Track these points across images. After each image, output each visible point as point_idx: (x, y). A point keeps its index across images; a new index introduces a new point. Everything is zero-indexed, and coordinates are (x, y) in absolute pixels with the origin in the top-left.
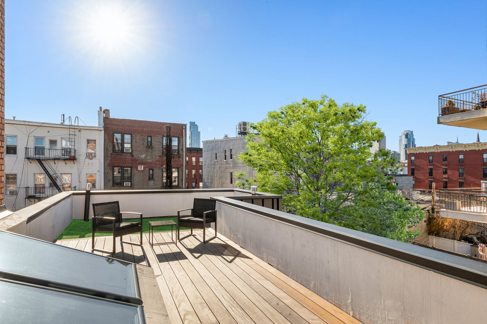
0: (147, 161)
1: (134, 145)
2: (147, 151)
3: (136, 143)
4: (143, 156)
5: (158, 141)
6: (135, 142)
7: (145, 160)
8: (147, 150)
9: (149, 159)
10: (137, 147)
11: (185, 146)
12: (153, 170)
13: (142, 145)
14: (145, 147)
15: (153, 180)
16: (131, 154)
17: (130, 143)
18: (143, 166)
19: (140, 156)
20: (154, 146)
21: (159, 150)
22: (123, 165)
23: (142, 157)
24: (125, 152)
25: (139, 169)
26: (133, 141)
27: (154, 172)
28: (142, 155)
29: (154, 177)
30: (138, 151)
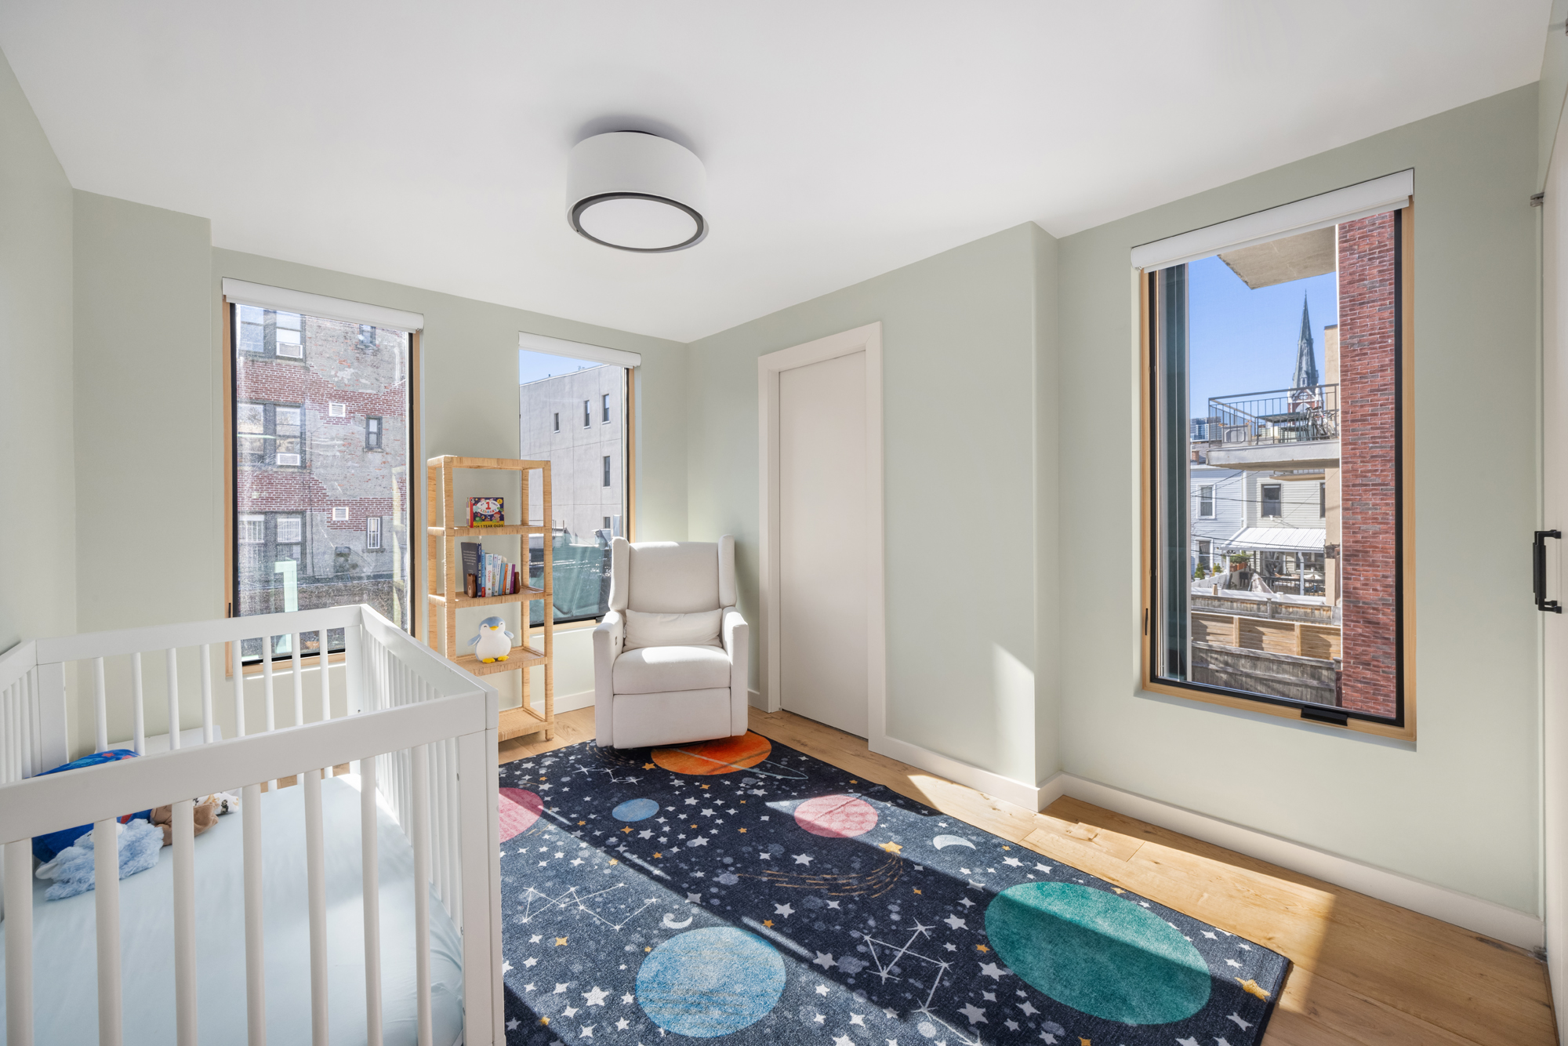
0: (360, 391)
2: (358, 359)
4: (346, 374)
7: (351, 389)
9: (365, 386)
12: (379, 420)
15: (380, 450)
16: (302, 364)
17: (299, 328)
18: (344, 406)
19: (333, 373)
22: (273, 397)
23: (342, 378)
24: (278, 353)
25: (331, 415)
27: (385, 425)
28: (343, 370)
29: (384, 441)
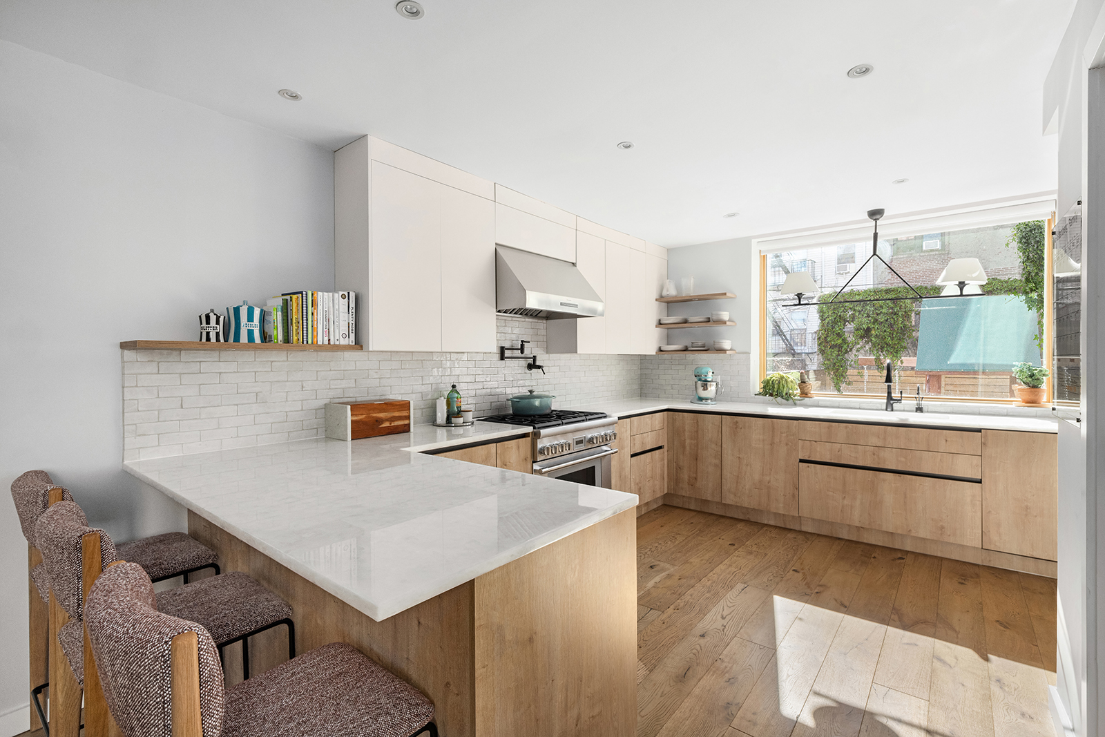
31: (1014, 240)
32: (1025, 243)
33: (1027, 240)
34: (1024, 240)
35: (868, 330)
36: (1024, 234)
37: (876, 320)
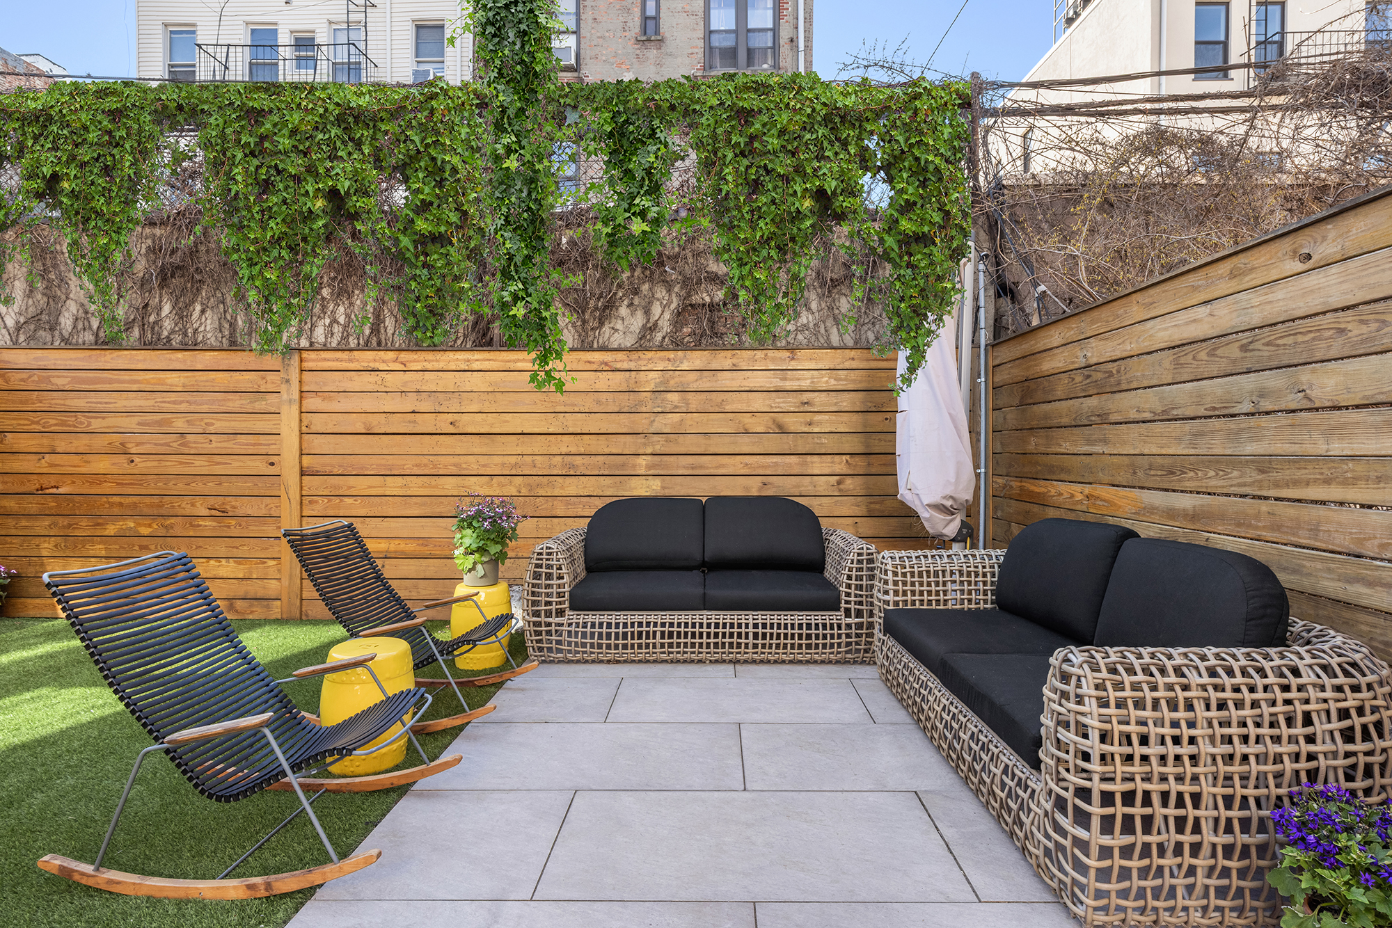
1: (588, 35)
3: (595, 25)
5: (688, 8)
6: (590, 21)
8: (638, 52)
10: (601, 41)
11: (808, 24)
13: (619, 34)
14: (633, 41)
20: (667, 35)
21: (690, 51)
26: (583, 17)
30: (604, 58)
31: (466, 28)
32: (494, 36)
33: (499, 29)
34: (490, 29)
35: (55, 178)
36: (491, 14)
37: (72, 158)
